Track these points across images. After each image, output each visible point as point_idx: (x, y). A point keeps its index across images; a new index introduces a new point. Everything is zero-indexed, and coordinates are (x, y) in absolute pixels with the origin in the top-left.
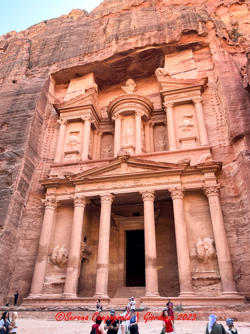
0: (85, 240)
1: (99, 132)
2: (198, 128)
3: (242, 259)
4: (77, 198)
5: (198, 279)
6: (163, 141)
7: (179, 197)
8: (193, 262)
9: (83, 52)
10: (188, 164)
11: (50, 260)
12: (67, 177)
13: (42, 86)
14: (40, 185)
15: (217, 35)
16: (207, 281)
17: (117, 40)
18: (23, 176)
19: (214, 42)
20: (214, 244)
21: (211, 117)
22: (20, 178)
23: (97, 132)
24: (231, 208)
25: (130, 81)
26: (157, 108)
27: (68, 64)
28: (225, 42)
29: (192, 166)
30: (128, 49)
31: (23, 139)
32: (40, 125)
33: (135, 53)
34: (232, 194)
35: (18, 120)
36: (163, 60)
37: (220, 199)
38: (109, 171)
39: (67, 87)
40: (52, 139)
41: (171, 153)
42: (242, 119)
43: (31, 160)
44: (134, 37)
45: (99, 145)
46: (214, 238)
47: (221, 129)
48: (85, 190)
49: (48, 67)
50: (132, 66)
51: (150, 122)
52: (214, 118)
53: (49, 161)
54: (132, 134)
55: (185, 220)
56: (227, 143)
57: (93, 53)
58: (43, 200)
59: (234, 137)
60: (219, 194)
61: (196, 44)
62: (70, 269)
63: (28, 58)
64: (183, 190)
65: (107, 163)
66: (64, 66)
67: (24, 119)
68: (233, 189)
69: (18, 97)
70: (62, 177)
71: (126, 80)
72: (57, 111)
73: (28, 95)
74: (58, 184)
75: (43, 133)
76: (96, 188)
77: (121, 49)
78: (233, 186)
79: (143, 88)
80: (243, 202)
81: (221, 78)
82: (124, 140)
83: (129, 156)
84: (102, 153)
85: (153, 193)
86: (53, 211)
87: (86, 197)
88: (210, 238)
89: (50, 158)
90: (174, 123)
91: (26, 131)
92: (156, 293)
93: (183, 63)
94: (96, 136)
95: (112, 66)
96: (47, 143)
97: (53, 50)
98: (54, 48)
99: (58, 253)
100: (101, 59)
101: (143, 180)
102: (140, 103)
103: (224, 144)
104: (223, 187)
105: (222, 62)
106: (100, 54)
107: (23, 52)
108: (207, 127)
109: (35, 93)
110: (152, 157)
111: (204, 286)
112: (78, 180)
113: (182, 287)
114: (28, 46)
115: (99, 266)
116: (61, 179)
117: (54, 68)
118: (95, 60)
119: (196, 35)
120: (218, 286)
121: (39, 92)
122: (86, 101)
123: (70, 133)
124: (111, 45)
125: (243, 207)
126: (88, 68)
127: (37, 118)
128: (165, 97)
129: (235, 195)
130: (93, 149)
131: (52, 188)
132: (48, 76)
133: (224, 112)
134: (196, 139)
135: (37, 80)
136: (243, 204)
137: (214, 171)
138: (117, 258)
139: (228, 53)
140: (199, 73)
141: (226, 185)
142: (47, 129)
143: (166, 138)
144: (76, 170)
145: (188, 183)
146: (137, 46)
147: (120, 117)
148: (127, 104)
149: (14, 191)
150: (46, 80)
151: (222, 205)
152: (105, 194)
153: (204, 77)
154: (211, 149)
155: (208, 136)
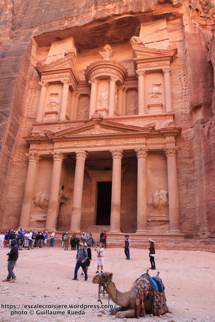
0: (63, 188)
1: (77, 94)
2: (165, 96)
3: (188, 207)
4: (56, 153)
5: (152, 221)
6: (134, 105)
7: (143, 156)
8: (149, 208)
9: (63, 16)
10: (153, 128)
11: (34, 203)
12: (47, 135)
13: (25, 49)
14: (24, 141)
15: (190, 6)
16: (158, 223)
17: (97, 6)
18: (9, 133)
19: (187, 14)
20: (167, 195)
21: (177, 87)
22: (6, 135)
23: (74, 94)
24: (185, 167)
25: (107, 47)
26: (131, 74)
27: (49, 28)
28: (197, 14)
29: (156, 130)
30: (107, 16)
31: (8, 100)
32: (23, 86)
33: (113, 20)
34: (187, 155)
35: (4, 81)
36: (139, 28)
37: (177, 158)
38: (84, 131)
39: (49, 50)
40: (34, 99)
41: (140, 117)
42: (202, 90)
43: (16, 119)
44: (113, 3)
45: (76, 106)
46: (168, 190)
47: (185, 98)
48: (62, 147)
49: (30, 29)
50: (110, 32)
51: (124, 87)
52: (179, 87)
53: (31, 120)
54: (106, 97)
55: (146, 175)
56: (188, 111)
57: (74, 18)
58: (27, 154)
59: (194, 106)
60: (177, 155)
61: (170, 14)
62: (50, 210)
63: (12, 19)
64: (147, 150)
65: (82, 123)
66: (46, 30)
67: (9, 81)
68: (189, 151)
69: (3, 59)
70: (42, 135)
71: (104, 45)
72: (38, 73)
73: (12, 57)
74: (40, 141)
75: (26, 93)
76: (72, 146)
77: (99, 15)
78: (188, 149)
79: (118, 53)
80: (195, 162)
81: (189, 50)
82: (99, 103)
83: (102, 119)
84: (79, 114)
85: (122, 152)
86: (36, 164)
87: (63, 153)
88: (165, 190)
89: (32, 117)
90: (145, 90)
91: (11, 92)
92: (118, 230)
93: (157, 32)
94: (74, 98)
95: (91, 31)
96: (29, 103)
97: (35, 11)
98: (36, 10)
99: (40, 197)
100: (80, 24)
101: (113, 140)
102: (115, 69)
103: (186, 112)
104: (180, 149)
105: (192, 34)
106: (80, 19)
107: (7, 12)
108: (173, 96)
109: (19, 55)
110: (123, 120)
111: (155, 226)
112: (56, 138)
113: (138, 226)
114: (12, 6)
115: (73, 209)
116: (42, 137)
117: (36, 31)
118: (75, 25)
119: (171, 5)
120: (166, 226)
121: (22, 55)
122: (66, 64)
123: (50, 95)
124: (90, 10)
125: (194, 166)
126: (68, 32)
127: (21, 80)
128: (138, 65)
129: (190, 155)
130: (70, 110)
131: (35, 144)
132: (30, 39)
133: (189, 83)
134: (162, 106)
135: (20, 43)
136: (195, 164)
137: (174, 135)
138: (89, 203)
139: (199, 25)
140: (171, 44)
141: (183, 147)
142: (30, 90)
143: (136, 103)
144: (55, 129)
145: (152, 144)
146: (114, 13)
147: (96, 81)
148: (102, 69)
149: (3, 146)
150: (29, 43)
151: (177, 164)
152: (80, 152)
153: (174, 48)
154: (174, 116)
155: (172, 103)
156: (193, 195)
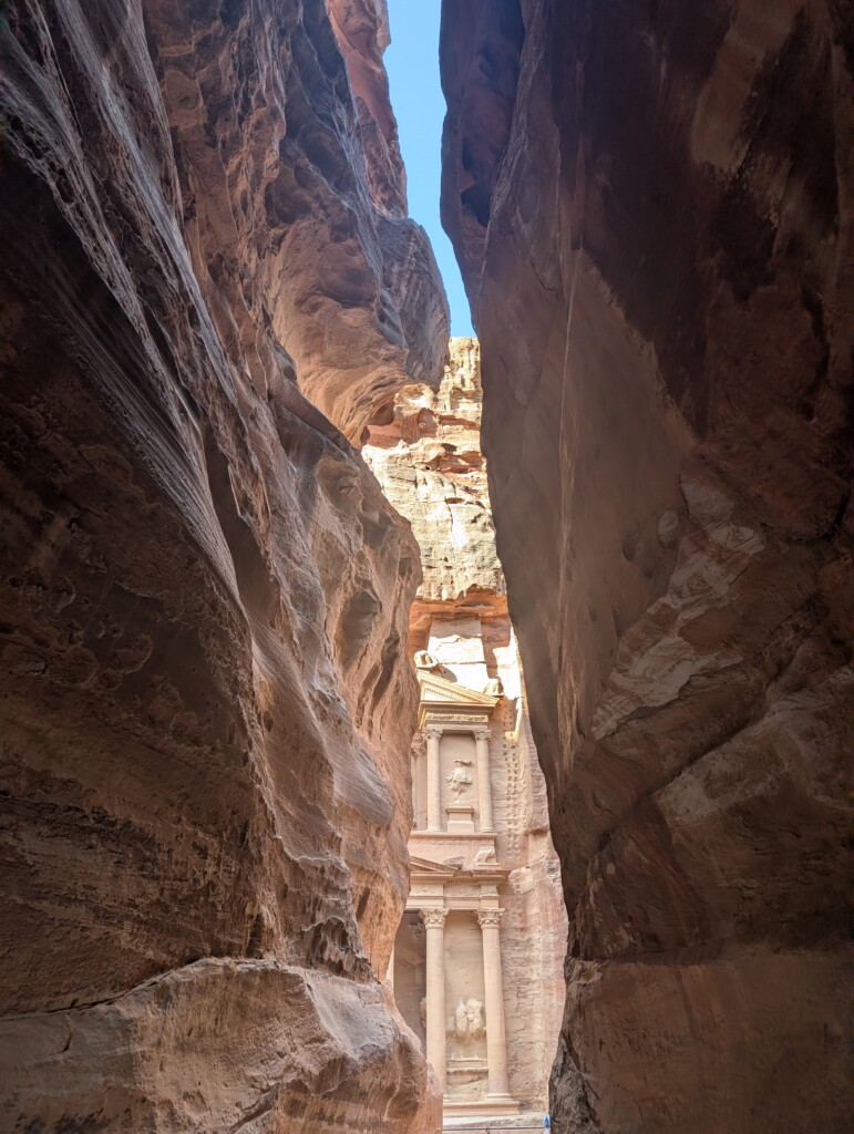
2: (478, 790)
3: (520, 1039)
5: (455, 1073)
7: (438, 925)
8: (449, 1042)
10: (460, 867)
16: (467, 1076)
20: (483, 1012)
21: (500, 770)
24: (514, 950)
29: (465, 871)
34: (518, 924)
37: (502, 931)
41: (431, 837)
46: (483, 1001)
47: (514, 799)
52: (504, 772)
55: (444, 968)
56: (521, 829)
60: (500, 926)
64: (446, 913)
68: (520, 915)
78: (520, 911)
80: (533, 942)
90: (440, 772)
103: (516, 830)
108: (493, 792)
111: (462, 1083)
120: (482, 1084)
125: (531, 951)
129: (521, 925)
133: (522, 768)
134: (473, 814)
136: (532, 945)
137: (496, 884)
145: (454, 899)
151: (502, 941)
154: (495, 839)
155: (493, 808)
156: (530, 1012)
